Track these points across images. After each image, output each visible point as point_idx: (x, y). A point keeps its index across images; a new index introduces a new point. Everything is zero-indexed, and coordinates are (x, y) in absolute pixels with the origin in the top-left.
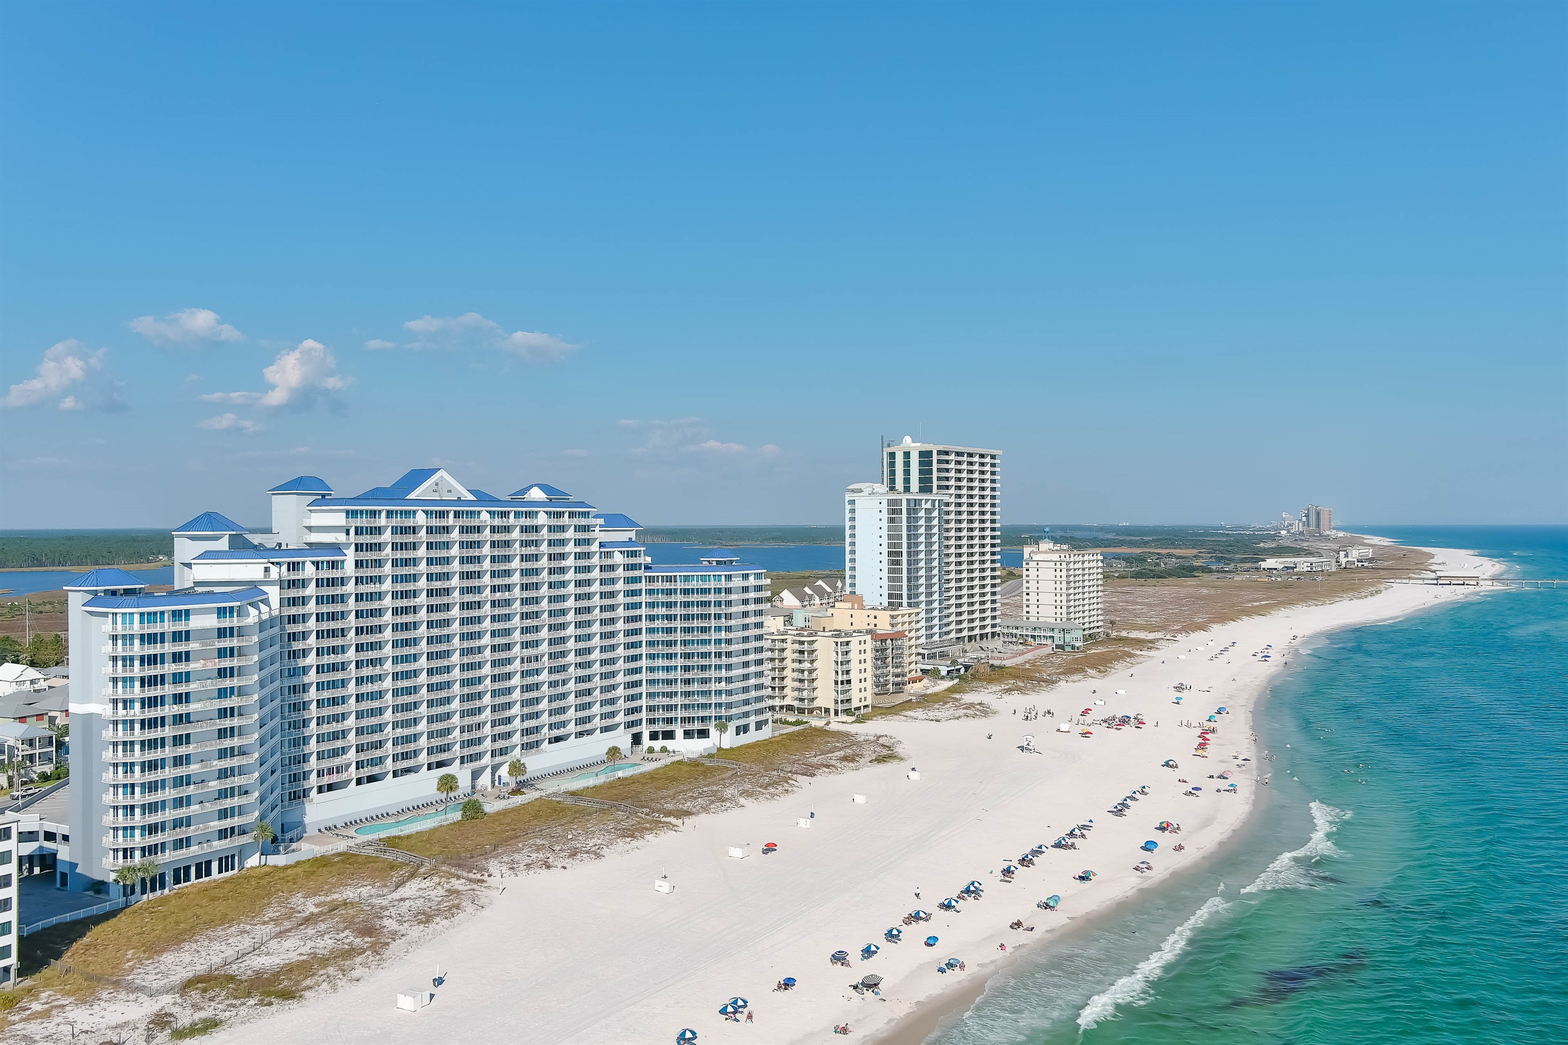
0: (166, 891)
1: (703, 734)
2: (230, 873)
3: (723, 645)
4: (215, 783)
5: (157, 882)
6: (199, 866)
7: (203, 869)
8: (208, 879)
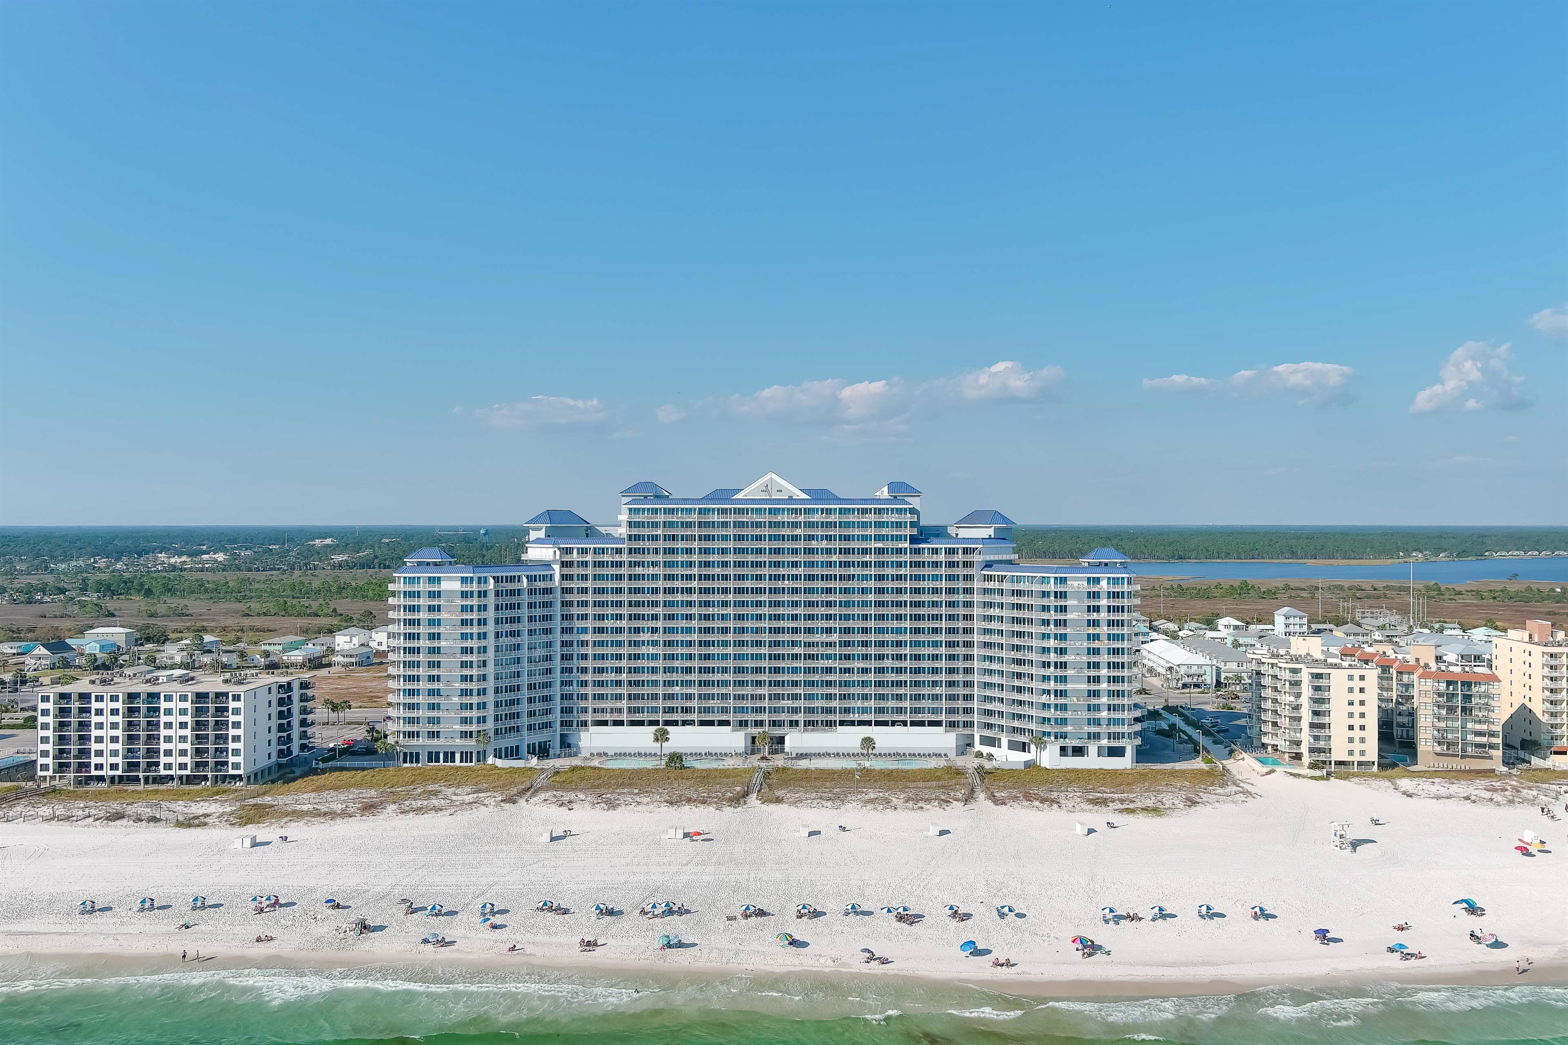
0: (420, 765)
1: (1024, 747)
2: (469, 764)
3: (1052, 655)
4: (457, 699)
5: (415, 757)
6: (446, 754)
7: (450, 756)
8: (452, 764)
